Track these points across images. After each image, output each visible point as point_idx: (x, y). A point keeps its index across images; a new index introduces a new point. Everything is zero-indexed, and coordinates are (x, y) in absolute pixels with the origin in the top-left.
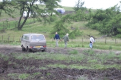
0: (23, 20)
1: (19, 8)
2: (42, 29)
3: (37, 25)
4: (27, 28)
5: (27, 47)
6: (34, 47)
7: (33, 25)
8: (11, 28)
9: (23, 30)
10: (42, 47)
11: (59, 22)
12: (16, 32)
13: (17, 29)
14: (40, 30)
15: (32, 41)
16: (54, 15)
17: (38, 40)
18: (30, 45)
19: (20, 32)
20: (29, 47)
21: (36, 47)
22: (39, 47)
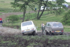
0: (40, 13)
1: (38, 4)
2: (54, 19)
3: (50, 16)
4: (43, 18)
5: (50, 31)
6: (55, 32)
7: (48, 16)
8: (32, 18)
9: (41, 20)
10: (61, 31)
11: (67, 14)
12: (36, 21)
13: (37, 19)
14: (53, 20)
15: (54, 27)
16: (62, 9)
17: (57, 27)
18: (52, 30)
19: (39, 21)
20: (51, 32)
21: (56, 32)
22: (58, 31)
